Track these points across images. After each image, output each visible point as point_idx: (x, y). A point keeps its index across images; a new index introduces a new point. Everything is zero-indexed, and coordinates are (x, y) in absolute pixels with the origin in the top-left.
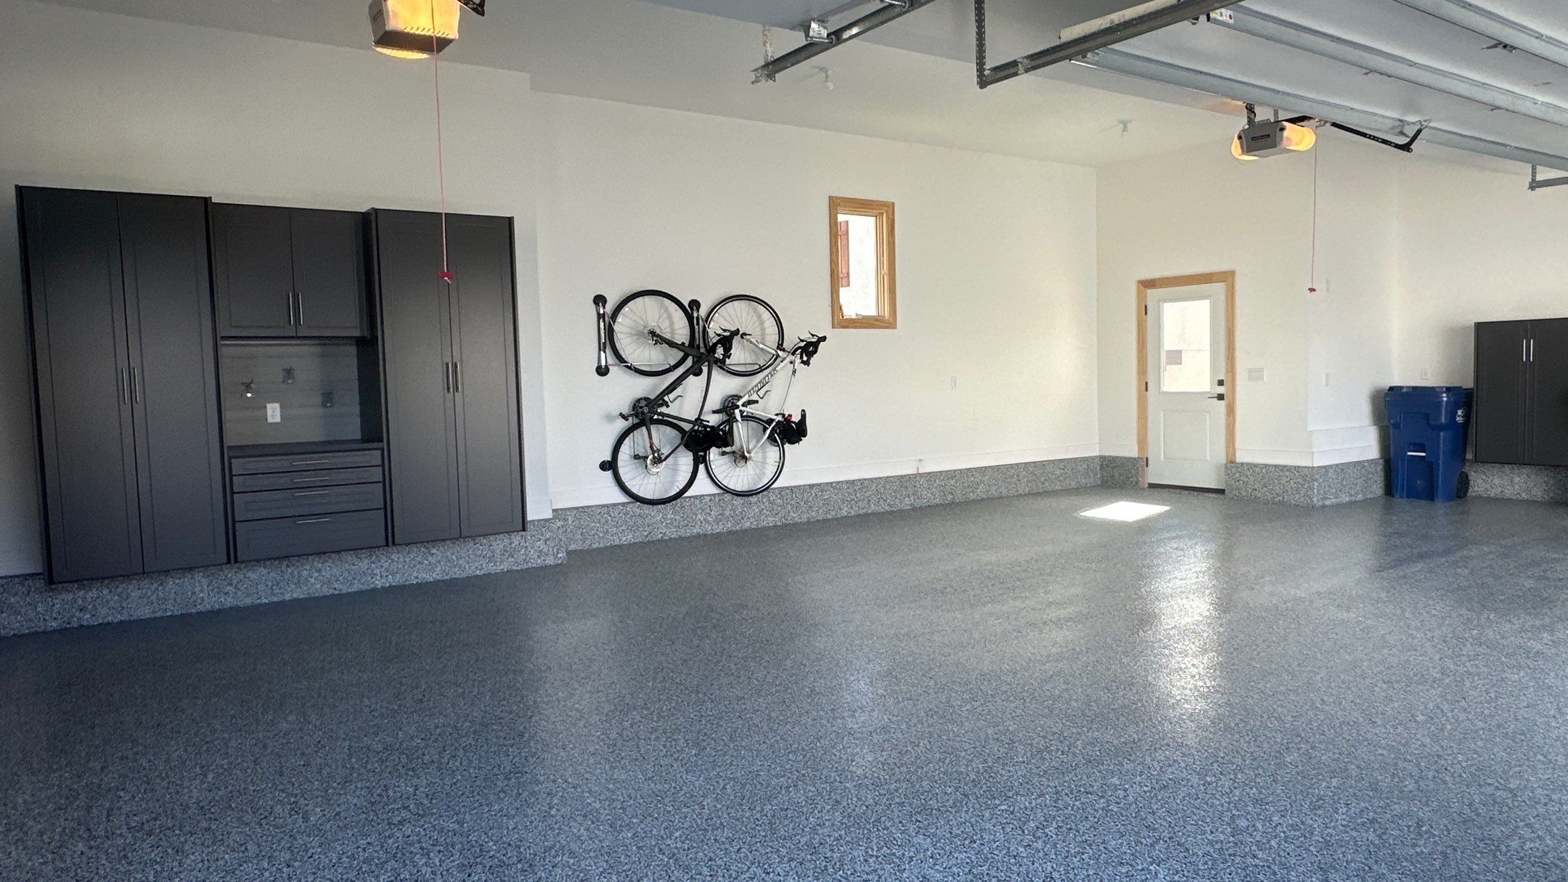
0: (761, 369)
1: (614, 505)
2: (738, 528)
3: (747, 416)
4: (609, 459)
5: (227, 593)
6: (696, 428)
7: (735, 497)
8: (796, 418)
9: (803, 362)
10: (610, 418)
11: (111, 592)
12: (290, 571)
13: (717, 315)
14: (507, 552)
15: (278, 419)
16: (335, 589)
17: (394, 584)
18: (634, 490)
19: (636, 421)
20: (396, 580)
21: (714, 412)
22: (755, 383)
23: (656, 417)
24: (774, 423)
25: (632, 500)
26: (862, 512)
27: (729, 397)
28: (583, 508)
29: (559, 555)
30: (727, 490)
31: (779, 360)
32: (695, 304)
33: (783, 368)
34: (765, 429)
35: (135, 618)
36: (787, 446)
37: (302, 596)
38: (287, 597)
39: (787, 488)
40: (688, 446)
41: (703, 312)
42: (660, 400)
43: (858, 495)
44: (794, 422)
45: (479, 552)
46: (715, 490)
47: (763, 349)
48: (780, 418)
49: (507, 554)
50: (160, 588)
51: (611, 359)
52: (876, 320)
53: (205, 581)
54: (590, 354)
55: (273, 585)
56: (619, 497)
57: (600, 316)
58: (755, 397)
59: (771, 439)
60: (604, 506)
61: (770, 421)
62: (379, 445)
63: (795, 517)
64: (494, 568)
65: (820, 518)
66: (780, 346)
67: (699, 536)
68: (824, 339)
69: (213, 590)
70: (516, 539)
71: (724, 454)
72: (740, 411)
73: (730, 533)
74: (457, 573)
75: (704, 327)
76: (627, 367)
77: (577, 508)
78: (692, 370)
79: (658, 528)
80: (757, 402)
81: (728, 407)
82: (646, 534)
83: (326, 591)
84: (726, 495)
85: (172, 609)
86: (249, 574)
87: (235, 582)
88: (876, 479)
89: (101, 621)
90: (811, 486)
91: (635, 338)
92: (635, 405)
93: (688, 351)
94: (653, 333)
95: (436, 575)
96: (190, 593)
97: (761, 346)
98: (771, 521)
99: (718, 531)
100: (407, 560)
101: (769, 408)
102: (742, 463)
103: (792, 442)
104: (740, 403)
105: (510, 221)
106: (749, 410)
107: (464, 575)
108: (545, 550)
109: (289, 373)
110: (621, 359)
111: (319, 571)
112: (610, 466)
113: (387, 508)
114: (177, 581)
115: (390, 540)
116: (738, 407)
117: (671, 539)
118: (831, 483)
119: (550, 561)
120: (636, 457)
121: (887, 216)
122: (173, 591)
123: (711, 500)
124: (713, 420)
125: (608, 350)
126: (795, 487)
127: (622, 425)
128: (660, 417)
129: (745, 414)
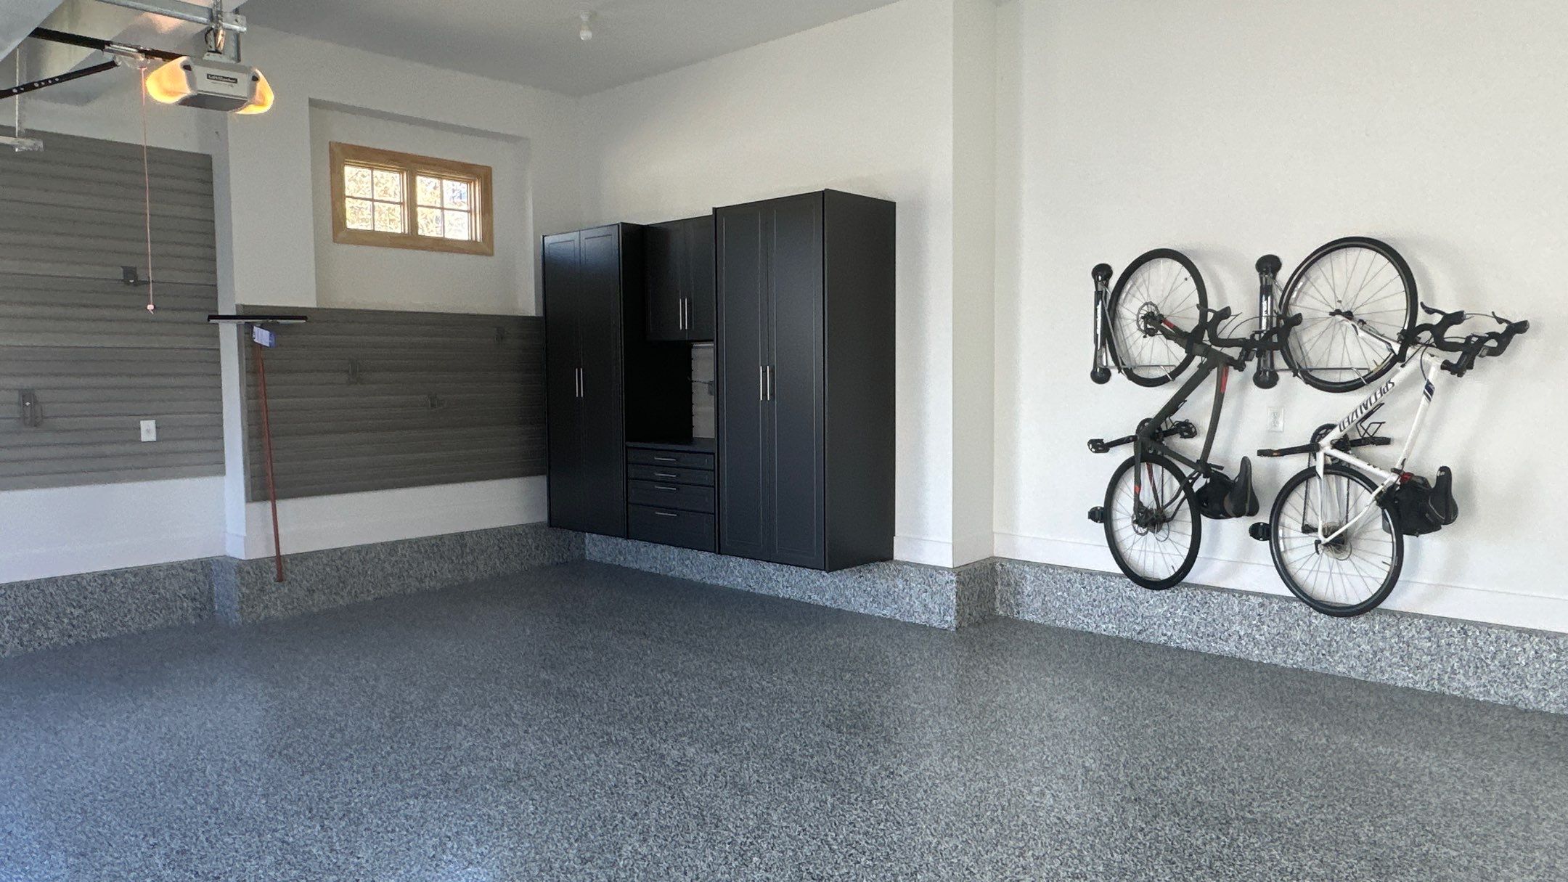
4: (1103, 506)
5: (687, 567)
6: (1196, 475)
7: (1321, 612)
11: (633, 545)
12: (723, 560)
13: (1308, 282)
16: (751, 586)
17: (792, 597)
18: (1133, 561)
19: (1138, 452)
23: (1159, 453)
24: (1381, 487)
32: (1273, 261)
44: (1427, 491)
48: (1394, 479)
54: (1085, 352)
56: (1106, 564)
57: (1099, 295)
60: (1077, 570)
61: (1379, 482)
67: (1234, 659)
72: (1326, 456)
73: (1299, 672)
74: (843, 604)
77: (1039, 565)
79: (1160, 626)
83: (745, 586)
84: (1295, 604)
87: (692, 559)
89: (628, 566)
94: (1153, 317)
95: (826, 600)
99: (1275, 661)
103: (1421, 531)
104: (1325, 441)
105: (824, 195)
106: (1345, 455)
107: (850, 608)
112: (1102, 515)
113: (716, 512)
114: (662, 548)
115: (717, 547)
116: (1322, 448)
119: (935, 622)
122: (660, 555)
128: (1164, 455)
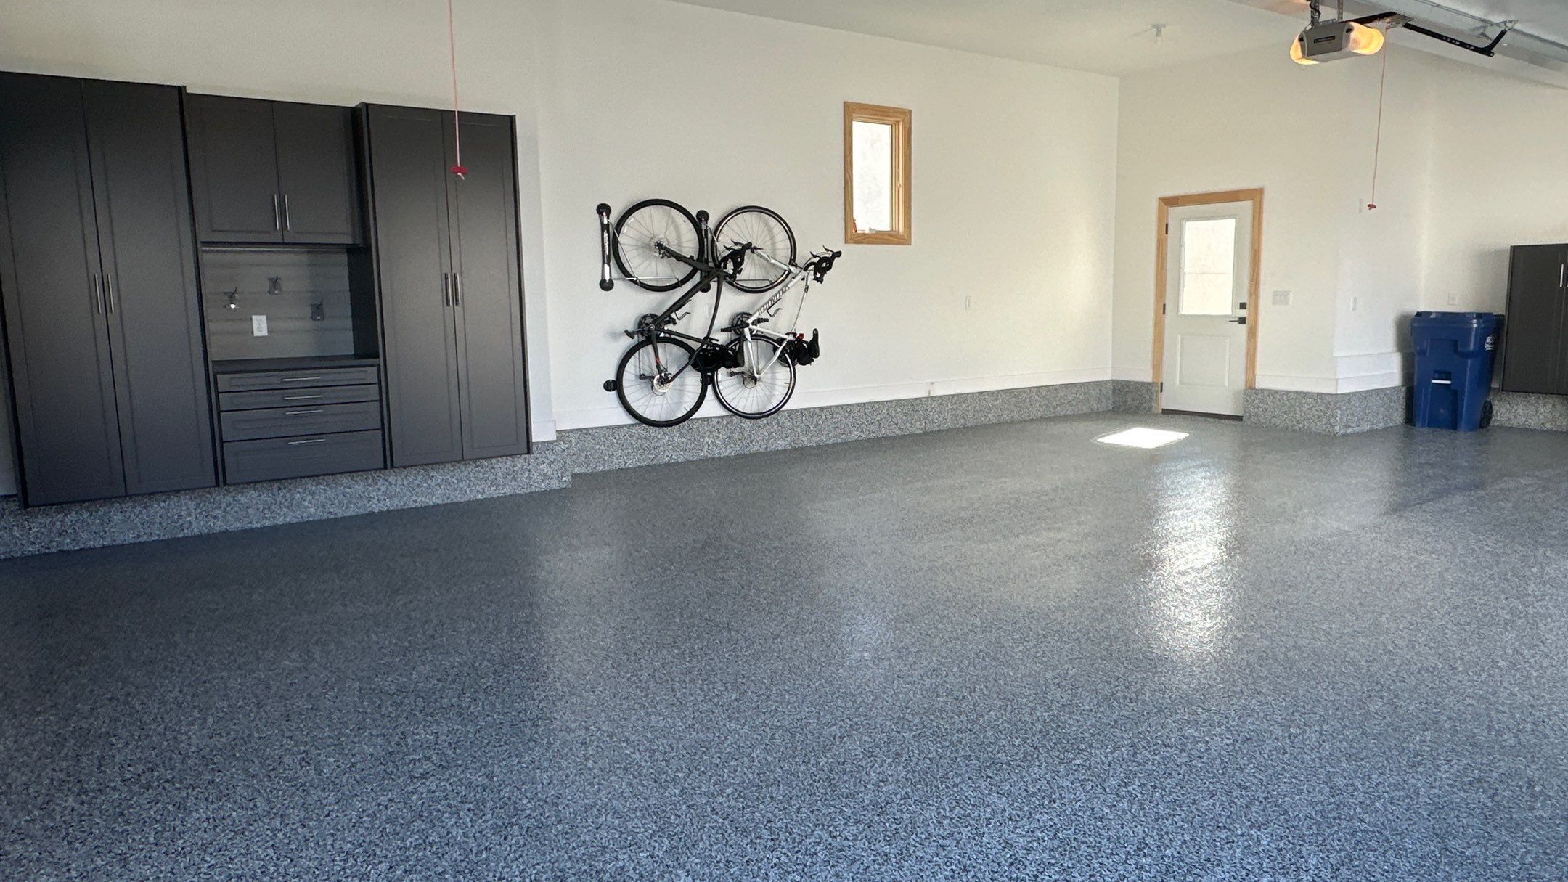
0: (772, 286)
1: (619, 427)
2: (745, 451)
3: (756, 335)
4: (614, 379)
5: (215, 517)
6: (705, 347)
7: (744, 420)
8: (808, 338)
9: (816, 279)
10: (614, 336)
11: (91, 515)
12: (282, 494)
13: (726, 227)
14: (510, 475)
15: (265, 333)
16: (330, 512)
17: (392, 508)
18: (640, 411)
19: (642, 339)
20: (396, 504)
21: (723, 330)
22: (765, 301)
23: (662, 335)
24: (785, 343)
25: (637, 421)
26: (872, 436)
27: (738, 315)
28: (587, 429)
29: (564, 479)
30: (735, 413)
31: (791, 276)
32: (703, 215)
33: (795, 285)
34: (775, 349)
35: (118, 542)
36: (798, 367)
37: (295, 520)
38: (280, 521)
39: (797, 410)
40: (695, 366)
41: (711, 224)
42: (667, 317)
43: (869, 419)
44: (806, 342)
45: (481, 475)
46: (723, 412)
47: (774, 264)
48: (791, 338)
49: (509, 477)
50: (144, 511)
51: (616, 273)
52: (890, 235)
53: (192, 505)
54: (593, 267)
55: (264, 509)
56: (625, 419)
57: (605, 227)
58: (765, 315)
59: (782, 359)
60: (608, 428)
61: (781, 341)
62: (375, 361)
63: (805, 440)
64: (497, 492)
65: (831, 442)
66: (792, 262)
67: (706, 460)
68: (838, 254)
69: (200, 513)
70: (519, 462)
71: (732, 374)
72: (750, 329)
73: (738, 456)
74: (457, 497)
75: (713, 240)
76: (632, 281)
77: (579, 430)
78: (700, 285)
79: (665, 451)
80: (766, 320)
81: (738, 325)
82: (651, 457)
83: (320, 515)
84: (734, 418)
85: (157, 533)
86: (239, 497)
87: (224, 505)
88: (887, 402)
89: (83, 546)
90: (821, 409)
91: (640, 251)
92: (640, 322)
93: (698, 265)
94: (660, 246)
95: (437, 498)
96: (176, 517)
97: (773, 261)
98: (781, 444)
99: (726, 454)
100: (406, 483)
101: (779, 327)
102: (751, 384)
103: (804, 364)
104: (750, 321)
105: (511, 120)
106: (759, 328)
107: (465, 499)
108: (550, 473)
109: (275, 282)
110: (626, 273)
111: (313, 494)
112: (614, 385)
113: (385, 427)
114: (162, 504)
115: (388, 462)
116: (747, 325)
117: (677, 462)
118: (842, 406)
119: (555, 485)
120: (642, 377)
121: (904, 127)
122: (158, 514)
123: (719, 422)
124: (722, 338)
125: (613, 262)
126: (805, 409)
127: (627, 342)
128: (667, 335)
129: (754, 333)
